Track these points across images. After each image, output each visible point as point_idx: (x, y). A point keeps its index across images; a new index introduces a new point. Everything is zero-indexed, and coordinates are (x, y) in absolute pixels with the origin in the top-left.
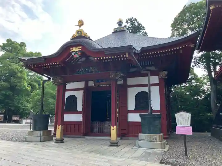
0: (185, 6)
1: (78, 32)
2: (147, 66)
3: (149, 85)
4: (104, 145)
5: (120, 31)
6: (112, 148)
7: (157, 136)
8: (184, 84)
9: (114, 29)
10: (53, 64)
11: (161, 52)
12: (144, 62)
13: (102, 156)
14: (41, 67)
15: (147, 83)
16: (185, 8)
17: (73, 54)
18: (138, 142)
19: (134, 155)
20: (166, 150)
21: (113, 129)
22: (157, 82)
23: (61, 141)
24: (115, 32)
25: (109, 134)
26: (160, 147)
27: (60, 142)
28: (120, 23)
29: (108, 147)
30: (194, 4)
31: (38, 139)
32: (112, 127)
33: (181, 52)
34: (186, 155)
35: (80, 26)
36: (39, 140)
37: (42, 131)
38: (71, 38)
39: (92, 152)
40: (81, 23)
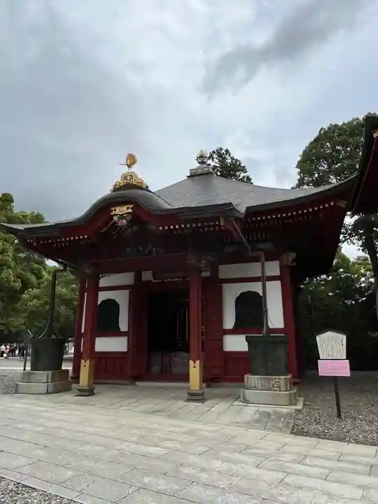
0: (322, 129)
1: (125, 177)
2: (258, 241)
3: (264, 279)
4: (177, 398)
5: (202, 174)
6: (193, 405)
7: (282, 380)
8: (324, 276)
9: (191, 170)
10: (77, 238)
11: (274, 217)
12: (251, 235)
13: (176, 422)
14: (53, 243)
15: (259, 275)
16: (322, 132)
17: (115, 218)
18: (244, 392)
19: (239, 419)
20: (299, 407)
21: (194, 367)
22: (277, 272)
23: (89, 392)
24: (193, 175)
25: (185, 378)
26: (286, 401)
27: (87, 393)
28: (201, 159)
29: (185, 403)
30: (336, 126)
31: (43, 387)
32: (191, 362)
33: (321, 216)
34: (339, 416)
35: (129, 166)
36: (45, 392)
37: (50, 372)
38: (112, 188)
39: (154, 412)
40: (131, 161)
